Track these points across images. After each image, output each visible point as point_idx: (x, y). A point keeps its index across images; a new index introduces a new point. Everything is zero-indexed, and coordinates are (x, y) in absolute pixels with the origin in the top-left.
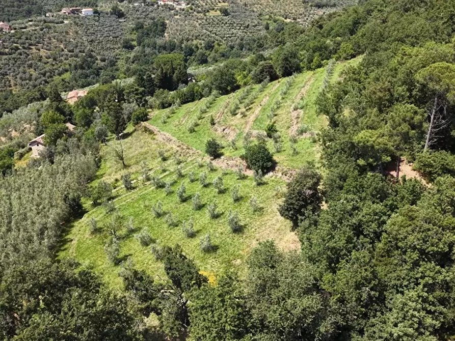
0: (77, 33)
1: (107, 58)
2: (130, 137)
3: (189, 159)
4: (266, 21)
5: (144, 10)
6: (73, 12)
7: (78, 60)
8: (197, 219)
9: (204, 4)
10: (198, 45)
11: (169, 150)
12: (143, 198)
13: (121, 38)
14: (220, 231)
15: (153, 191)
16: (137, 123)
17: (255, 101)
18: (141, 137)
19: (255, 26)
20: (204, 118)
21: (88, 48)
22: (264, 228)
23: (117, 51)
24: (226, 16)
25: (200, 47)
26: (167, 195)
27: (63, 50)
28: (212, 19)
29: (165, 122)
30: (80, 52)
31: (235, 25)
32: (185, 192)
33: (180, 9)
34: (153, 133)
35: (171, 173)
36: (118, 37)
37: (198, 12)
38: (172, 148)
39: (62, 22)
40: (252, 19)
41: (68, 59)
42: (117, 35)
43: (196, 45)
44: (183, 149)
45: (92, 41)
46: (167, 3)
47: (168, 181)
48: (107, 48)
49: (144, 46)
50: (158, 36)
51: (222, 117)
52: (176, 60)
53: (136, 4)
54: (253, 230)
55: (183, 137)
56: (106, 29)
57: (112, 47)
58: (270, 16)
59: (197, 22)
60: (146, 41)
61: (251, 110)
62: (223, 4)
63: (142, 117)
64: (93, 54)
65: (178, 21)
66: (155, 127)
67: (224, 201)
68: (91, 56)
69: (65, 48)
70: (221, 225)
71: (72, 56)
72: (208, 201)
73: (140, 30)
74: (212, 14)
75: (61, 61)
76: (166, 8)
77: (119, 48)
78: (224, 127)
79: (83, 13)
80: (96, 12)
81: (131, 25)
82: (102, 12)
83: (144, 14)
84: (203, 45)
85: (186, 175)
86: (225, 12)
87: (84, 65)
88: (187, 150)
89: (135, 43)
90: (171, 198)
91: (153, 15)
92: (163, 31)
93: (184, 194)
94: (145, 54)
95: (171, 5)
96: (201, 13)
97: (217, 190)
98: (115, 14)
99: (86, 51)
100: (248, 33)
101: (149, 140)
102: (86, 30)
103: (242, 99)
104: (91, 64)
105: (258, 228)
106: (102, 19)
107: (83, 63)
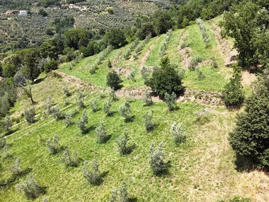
0: (16, 25)
1: (36, 41)
2: (43, 81)
3: (92, 93)
4: (137, 17)
5: (60, 11)
6: (14, 13)
7: (17, 42)
8: (103, 156)
9: (98, 8)
10: (95, 32)
11: (73, 88)
12: (42, 131)
13: (45, 29)
14: (137, 173)
15: (53, 123)
16: (49, 71)
17: (143, 48)
18: (52, 81)
19: (130, 20)
20: (102, 63)
21: (24, 34)
22: (197, 166)
23: (43, 37)
24: (112, 14)
25: (96, 33)
26: (67, 127)
27: (7, 36)
28: (104, 16)
29: (71, 69)
30: (19, 37)
31: (118, 20)
32: (87, 122)
33: (83, 11)
34: (61, 77)
35: (74, 105)
36: (44, 28)
37: (94, 12)
38: (75, 86)
39: (7, 19)
40: (129, 16)
41: (10, 42)
42: (43, 27)
43: (94, 32)
44: (85, 86)
45: (26, 30)
46: (74, 7)
47: (70, 112)
48: (37, 35)
49: (60, 33)
50: (69, 27)
51: (118, 61)
52: (80, 32)
53: (55, 8)
54: (183, 169)
55: (85, 77)
56: (36, 23)
57: (39, 34)
58: (139, 15)
59: (94, 18)
60: (62, 30)
61: (141, 55)
62: (110, 7)
63: (52, 66)
64: (27, 38)
65: (82, 17)
66: (63, 73)
67: (135, 131)
68: (26, 40)
69: (8, 35)
70: (136, 163)
71: (13, 40)
72: (114, 132)
73: (57, 24)
74: (103, 13)
75: (5, 43)
76: (74, 10)
77: (44, 34)
78: (120, 68)
79: (20, 13)
80: (29, 13)
81: (52, 21)
82: (33, 13)
83: (60, 14)
84: (98, 32)
85: (88, 106)
86: (111, 12)
87: (21, 46)
88: (89, 86)
89: (54, 31)
90: (71, 130)
91: (66, 14)
92: (73, 24)
93: (86, 125)
94: (61, 38)
95: (78, 8)
96: (97, 13)
97: (124, 118)
98: (41, 14)
99: (22, 36)
100: (126, 25)
101: (58, 82)
102: (22, 24)
103: (132, 49)
104: (26, 45)
105: (190, 166)
106: (33, 17)
107: (21, 44)
